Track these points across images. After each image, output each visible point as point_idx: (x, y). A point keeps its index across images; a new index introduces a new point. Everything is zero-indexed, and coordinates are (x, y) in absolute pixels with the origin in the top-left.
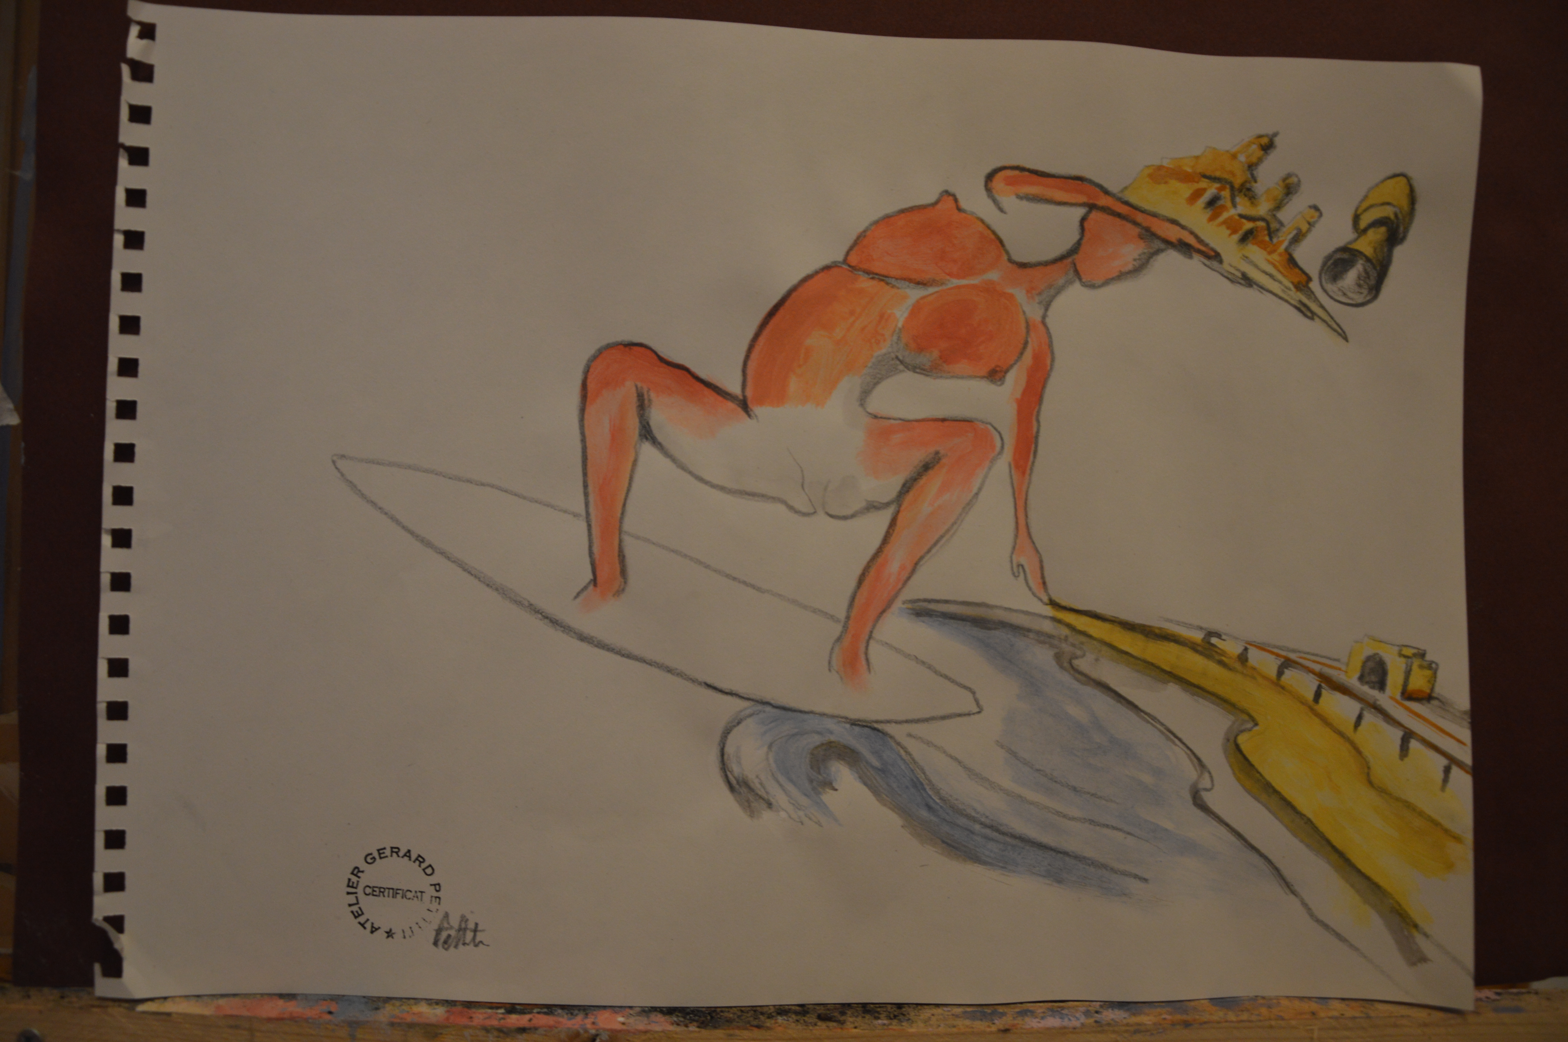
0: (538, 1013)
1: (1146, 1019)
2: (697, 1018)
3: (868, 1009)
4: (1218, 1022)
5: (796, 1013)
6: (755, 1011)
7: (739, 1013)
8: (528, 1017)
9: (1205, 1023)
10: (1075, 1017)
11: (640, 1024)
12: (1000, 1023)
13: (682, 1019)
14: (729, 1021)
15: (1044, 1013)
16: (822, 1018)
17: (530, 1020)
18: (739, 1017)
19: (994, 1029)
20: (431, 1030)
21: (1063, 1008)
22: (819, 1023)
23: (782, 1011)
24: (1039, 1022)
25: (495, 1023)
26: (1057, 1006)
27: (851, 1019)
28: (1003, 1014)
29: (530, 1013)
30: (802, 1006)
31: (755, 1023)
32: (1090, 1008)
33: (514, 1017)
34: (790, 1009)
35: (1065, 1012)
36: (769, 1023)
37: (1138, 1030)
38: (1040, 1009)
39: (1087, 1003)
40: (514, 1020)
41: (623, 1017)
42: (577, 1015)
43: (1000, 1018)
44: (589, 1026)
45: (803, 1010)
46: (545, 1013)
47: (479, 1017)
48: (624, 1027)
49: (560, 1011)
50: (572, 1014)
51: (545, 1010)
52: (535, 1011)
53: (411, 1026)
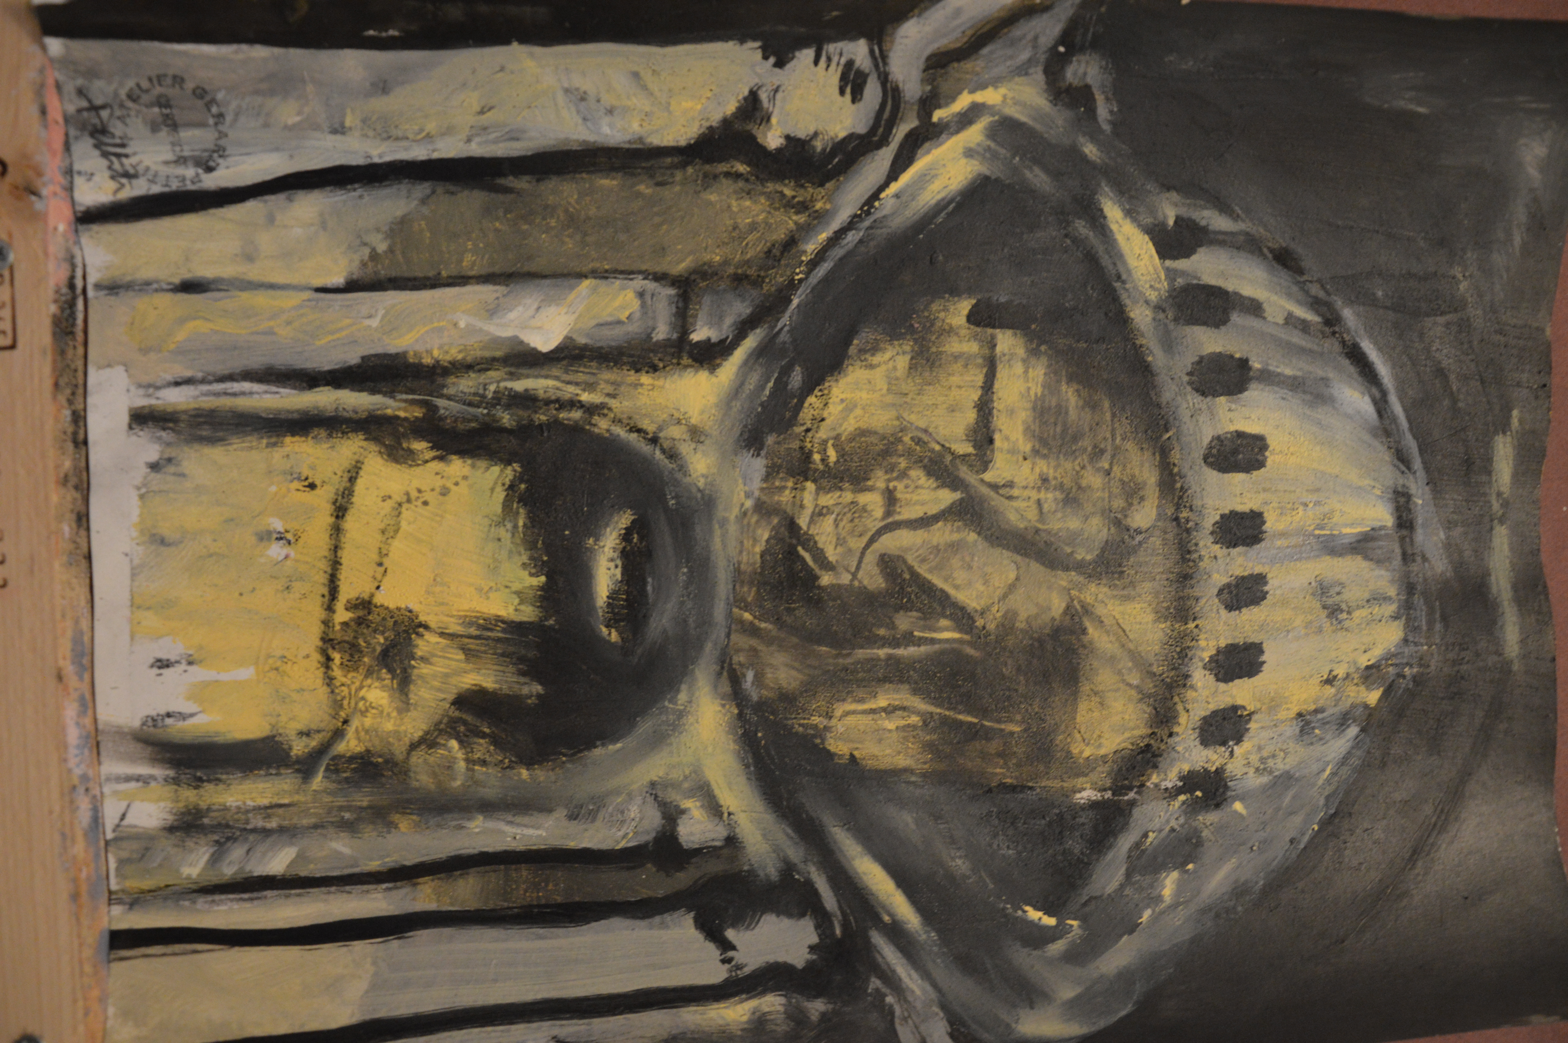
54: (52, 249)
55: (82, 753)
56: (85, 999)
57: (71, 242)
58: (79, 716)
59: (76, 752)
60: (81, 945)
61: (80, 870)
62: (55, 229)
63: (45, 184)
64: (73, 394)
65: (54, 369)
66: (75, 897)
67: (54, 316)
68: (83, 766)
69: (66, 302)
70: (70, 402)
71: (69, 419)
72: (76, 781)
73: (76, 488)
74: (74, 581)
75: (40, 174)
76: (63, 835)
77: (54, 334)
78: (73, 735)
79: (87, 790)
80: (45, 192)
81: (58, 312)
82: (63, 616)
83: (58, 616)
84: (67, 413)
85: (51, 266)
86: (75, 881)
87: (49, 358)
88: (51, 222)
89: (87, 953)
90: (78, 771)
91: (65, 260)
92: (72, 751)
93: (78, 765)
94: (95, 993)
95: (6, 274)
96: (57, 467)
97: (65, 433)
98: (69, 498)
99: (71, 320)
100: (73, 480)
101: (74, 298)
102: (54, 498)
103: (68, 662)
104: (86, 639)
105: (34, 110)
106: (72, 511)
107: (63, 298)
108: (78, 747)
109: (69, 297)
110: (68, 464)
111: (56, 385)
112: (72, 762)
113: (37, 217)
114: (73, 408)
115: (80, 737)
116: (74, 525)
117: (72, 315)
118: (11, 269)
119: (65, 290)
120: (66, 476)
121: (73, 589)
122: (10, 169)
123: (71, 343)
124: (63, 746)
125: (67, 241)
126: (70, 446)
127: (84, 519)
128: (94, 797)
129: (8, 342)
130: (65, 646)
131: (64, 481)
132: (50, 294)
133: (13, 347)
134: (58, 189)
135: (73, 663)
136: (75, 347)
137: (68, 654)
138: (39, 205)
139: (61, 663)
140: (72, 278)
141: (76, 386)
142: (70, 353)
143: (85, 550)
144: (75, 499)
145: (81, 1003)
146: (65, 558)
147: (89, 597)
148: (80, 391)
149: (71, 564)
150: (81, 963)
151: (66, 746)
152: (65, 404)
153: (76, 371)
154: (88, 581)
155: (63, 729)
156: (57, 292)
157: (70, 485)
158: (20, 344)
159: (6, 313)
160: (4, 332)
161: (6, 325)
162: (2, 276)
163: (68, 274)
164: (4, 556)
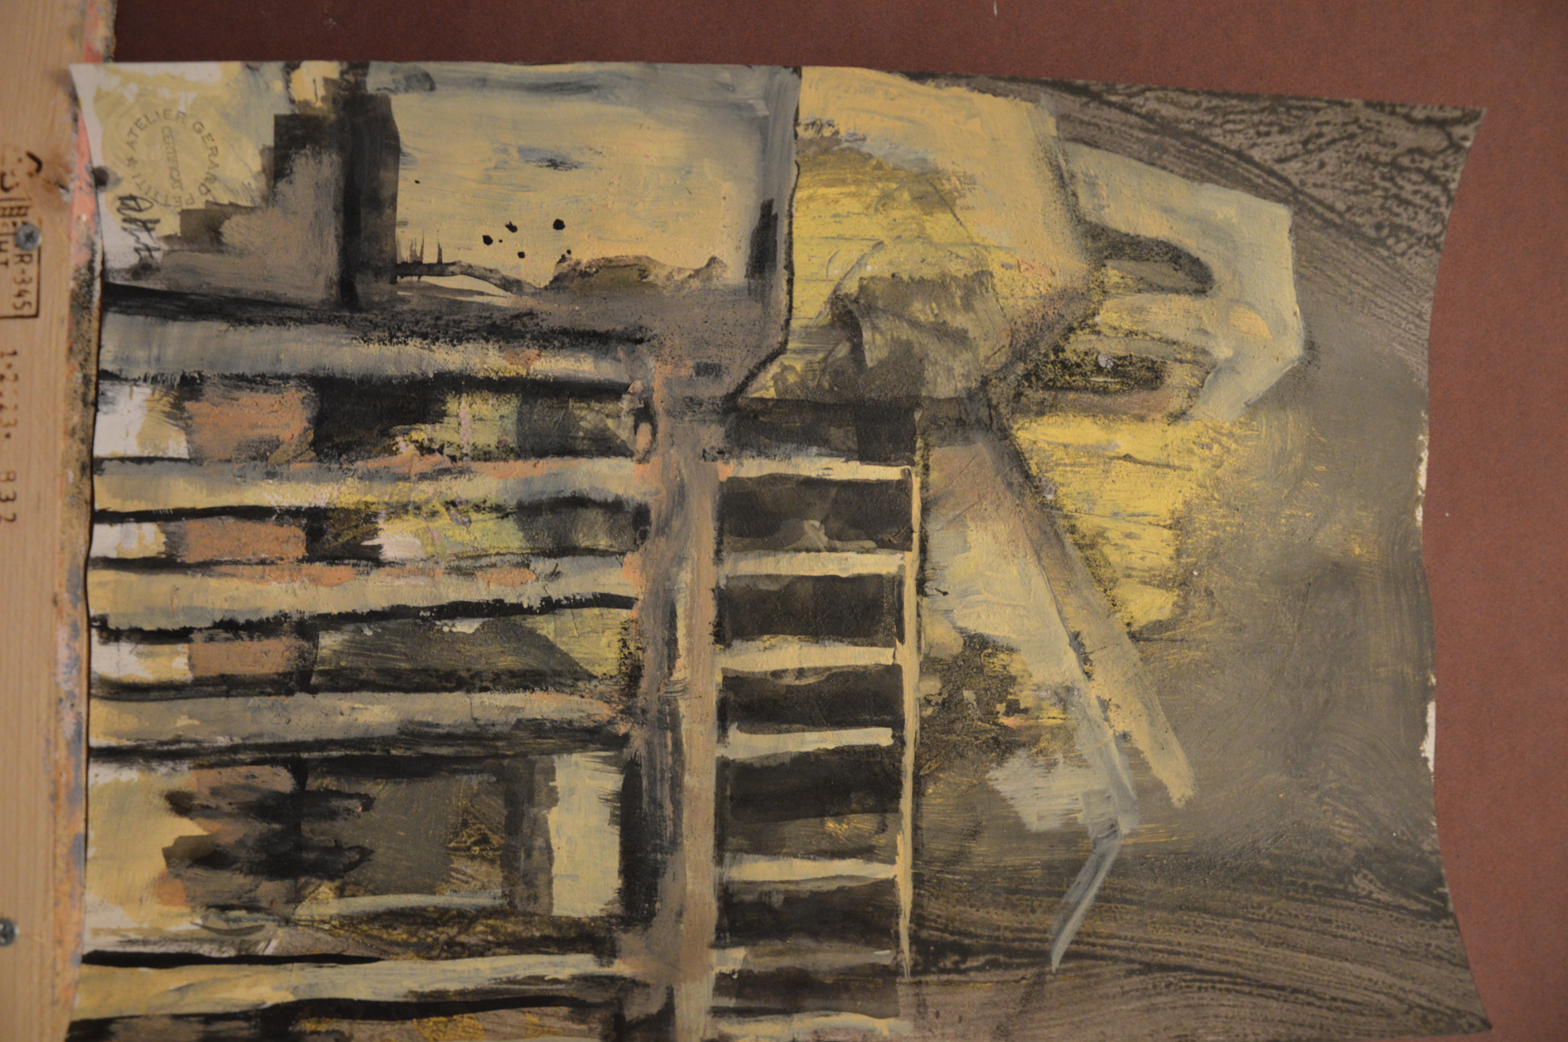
54: (74, 235)
55: (71, 672)
56: (56, 890)
57: (92, 231)
58: (69, 639)
59: (65, 670)
60: (56, 841)
61: (61, 774)
62: (79, 218)
63: (72, 180)
64: (86, 360)
65: (70, 336)
66: (54, 797)
67: (73, 291)
68: (70, 684)
69: (84, 281)
70: (82, 367)
71: (80, 381)
72: (63, 696)
73: (83, 441)
74: (75, 522)
75: (69, 171)
76: (48, 741)
77: (72, 306)
78: (63, 654)
79: (72, 705)
80: (71, 186)
81: (77, 289)
82: (62, 549)
83: (57, 548)
84: (79, 375)
85: (73, 250)
86: (55, 782)
87: (66, 326)
88: (76, 211)
89: (61, 850)
90: (65, 687)
91: (86, 245)
92: (61, 669)
93: (66, 682)
94: (66, 888)
95: (35, 254)
96: (66, 419)
97: (75, 392)
98: (75, 448)
99: (88, 297)
100: (80, 434)
101: (92, 279)
102: (61, 446)
103: (64, 590)
105: (68, 118)
106: (77, 460)
107: (82, 278)
108: (67, 666)
109: (87, 277)
110: (76, 419)
111: (70, 350)
112: (61, 678)
113: (64, 208)
114: (85, 372)
115: (70, 658)
116: (78, 473)
117: (90, 293)
118: (40, 250)
119: (83, 271)
120: (74, 429)
121: (73, 527)
122: (44, 166)
123: (87, 317)
124: (53, 662)
125: (89, 229)
126: (80, 405)
127: (89, 470)
128: (79, 713)
129: (32, 311)
130: (62, 576)
131: (73, 433)
132: (71, 272)
133: (36, 316)
134: (84, 185)
135: (68, 592)
136: (90, 321)
137: (64, 583)
138: (66, 197)
139: (57, 589)
140: (91, 262)
141: (89, 354)
142: (85, 325)
143: (88, 497)
144: (80, 451)
145: (52, 893)
146: (67, 500)
147: (87, 537)
148: (93, 359)
149: (72, 505)
150: (55, 858)
151: (56, 664)
152: (77, 367)
153: (89, 341)
154: (87, 524)
155: (54, 646)
156: (77, 270)
157: (77, 436)
158: (42, 314)
159: (32, 287)
160: (29, 303)
161: (31, 297)
162: (31, 256)
163: (88, 258)
164: (15, 494)
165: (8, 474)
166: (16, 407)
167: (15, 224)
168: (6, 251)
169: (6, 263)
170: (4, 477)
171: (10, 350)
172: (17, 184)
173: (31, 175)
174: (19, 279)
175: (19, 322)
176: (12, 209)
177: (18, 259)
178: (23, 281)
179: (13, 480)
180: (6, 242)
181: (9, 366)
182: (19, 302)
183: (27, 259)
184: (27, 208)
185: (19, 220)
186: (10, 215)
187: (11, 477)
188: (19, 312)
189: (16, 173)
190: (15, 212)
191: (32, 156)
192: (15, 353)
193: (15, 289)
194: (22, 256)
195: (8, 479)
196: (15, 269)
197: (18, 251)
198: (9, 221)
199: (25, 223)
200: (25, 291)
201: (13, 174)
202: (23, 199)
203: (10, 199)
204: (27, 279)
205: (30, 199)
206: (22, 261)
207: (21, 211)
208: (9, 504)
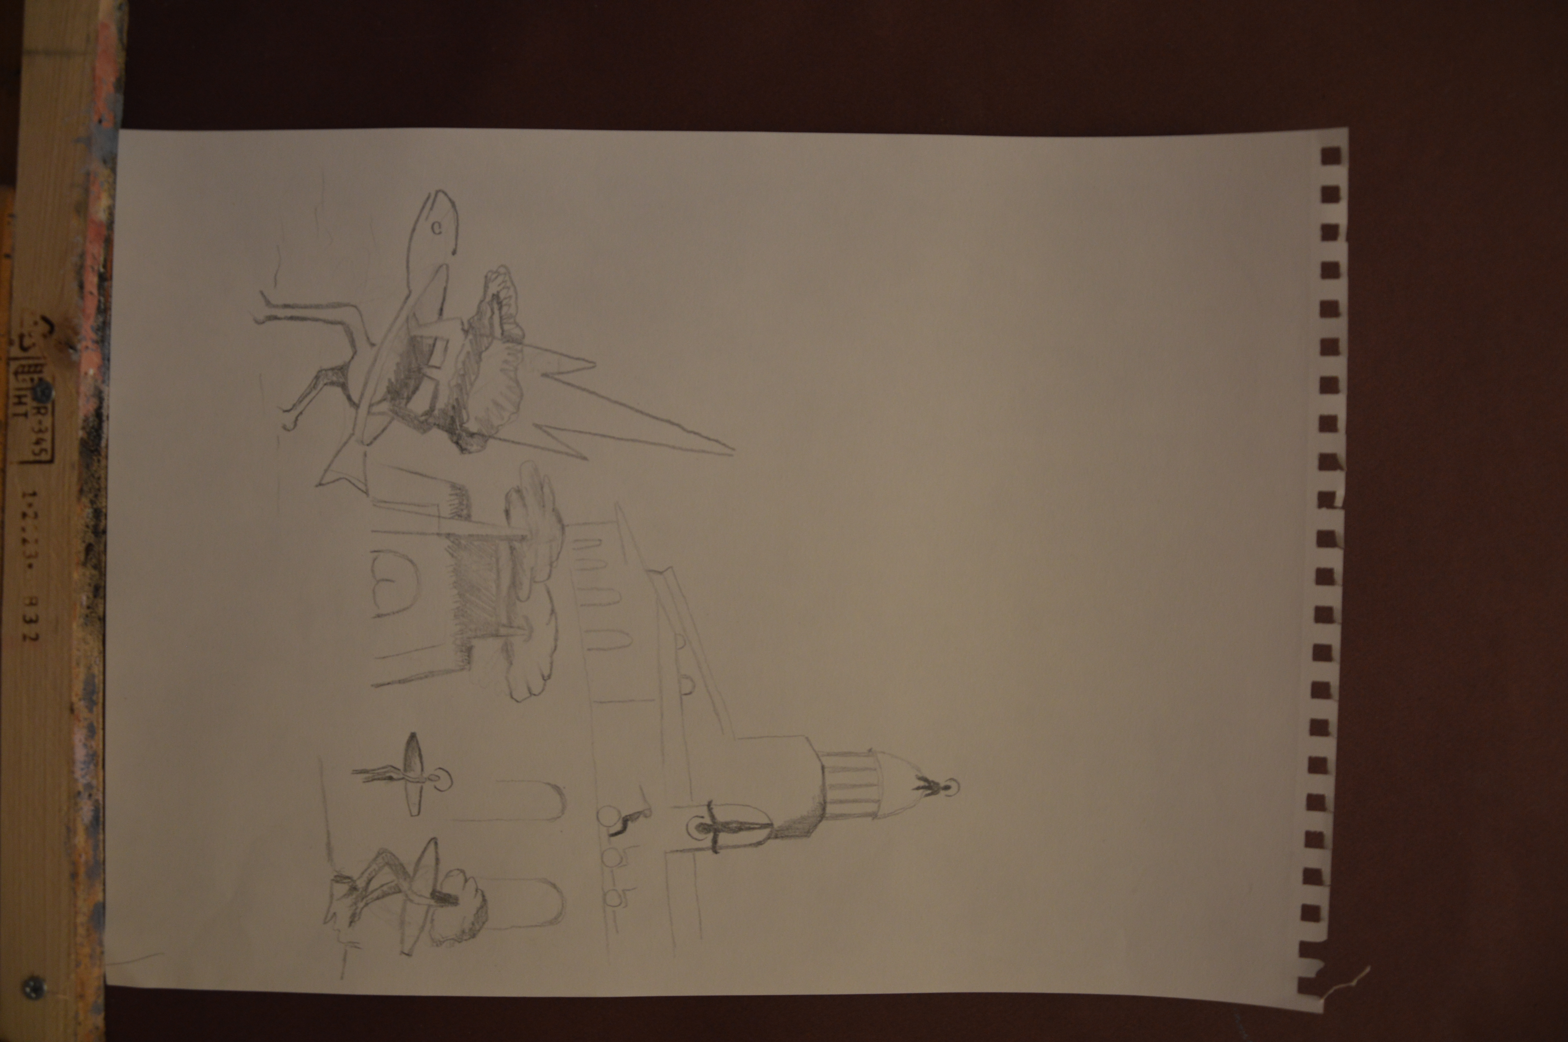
0: (99, 301)
1: (80, 839)
2: (92, 438)
3: (99, 590)
4: (75, 906)
5: (96, 527)
6: (99, 490)
7: (96, 476)
8: (95, 291)
9: (75, 893)
10: (86, 774)
11: (86, 387)
12: (81, 706)
13: (91, 425)
14: (88, 467)
15: (92, 747)
16: (89, 548)
17: (91, 293)
18: (93, 476)
19: (75, 699)
20: (82, 208)
21: (96, 765)
22: (84, 545)
23: (99, 514)
24: (80, 741)
25: (89, 262)
26: (98, 760)
27: (88, 573)
28: (91, 710)
29: (99, 294)
30: (104, 532)
31: (86, 488)
32: (95, 791)
33: (95, 280)
34: (100, 521)
35: (92, 767)
36: (85, 500)
37: (70, 831)
38: (96, 744)
39: (101, 789)
40: (91, 281)
41: (95, 374)
42: (97, 334)
43: (87, 707)
44: (84, 343)
45: (99, 531)
46: (99, 308)
47: (96, 250)
48: (82, 374)
49: (101, 319)
50: (98, 330)
51: (102, 307)
52: (102, 299)
53: (87, 191)
54: (83, 389)
55: (88, 768)
57: (99, 381)
58: (86, 739)
59: (83, 766)
60: (77, 912)
61: (80, 856)
62: (86, 374)
63: (80, 341)
64: (96, 496)
65: (79, 479)
66: (74, 875)
67: (82, 439)
68: (88, 777)
69: (93, 427)
70: (92, 502)
71: (91, 516)
72: (81, 788)
73: (95, 567)
74: (89, 637)
75: (77, 333)
76: (68, 829)
77: (81, 453)
78: (80, 754)
79: (90, 795)
80: (79, 347)
81: (85, 436)
82: (78, 664)
83: (73, 664)
84: (89, 511)
85: (81, 402)
86: (74, 864)
87: (76, 471)
88: (83, 370)
89: (83, 918)
90: (83, 781)
91: (94, 396)
92: (79, 766)
93: (83, 777)
95: (49, 406)
98: (88, 575)
99: (97, 440)
100: (91, 561)
101: (101, 423)
102: (76, 576)
103: (80, 699)
104: (98, 680)
105: (75, 286)
106: (90, 585)
108: (85, 762)
109: (96, 423)
111: (81, 491)
112: (78, 774)
113: (74, 366)
114: (95, 506)
115: (87, 755)
116: (91, 595)
117: (99, 436)
118: (53, 403)
119: (92, 419)
121: (87, 644)
122: (56, 329)
123: (95, 458)
124: (71, 762)
125: (96, 380)
126: (90, 535)
127: (101, 590)
128: (97, 801)
129: (48, 457)
130: (78, 687)
131: (84, 562)
132: (80, 423)
133: (51, 461)
134: (90, 344)
135: (86, 700)
136: (99, 461)
137: (80, 692)
138: (75, 357)
140: (99, 408)
142: (95, 465)
143: (101, 614)
144: (93, 576)
145: (73, 957)
146: (82, 620)
147: (101, 648)
148: (103, 493)
149: (86, 624)
151: (73, 762)
152: (87, 504)
153: (99, 478)
154: (101, 637)
155: (71, 748)
156: (86, 420)
157: (88, 565)
158: (57, 460)
159: (48, 436)
160: (46, 450)
161: (47, 445)
162: (46, 408)
163: (95, 406)
164: (37, 617)
165: (31, 599)
166: (37, 541)
167: (32, 380)
168: (25, 404)
169: (26, 415)
170: (27, 602)
171: (31, 491)
172: (34, 345)
173: (44, 336)
174: (36, 429)
175: (37, 466)
176: (30, 366)
177: (35, 411)
178: (40, 431)
179: (35, 604)
180: (25, 396)
181: (30, 505)
182: (37, 449)
183: (43, 411)
184: (42, 365)
185: (36, 377)
186: (29, 372)
187: (34, 601)
188: (37, 458)
189: (33, 334)
190: (32, 369)
191: (45, 319)
192: (34, 494)
193: (34, 437)
194: (38, 409)
195: (31, 604)
196: (33, 420)
197: (35, 404)
198: (27, 377)
199: (41, 379)
200: (43, 440)
201: (30, 336)
202: (38, 358)
203: (29, 358)
204: (43, 429)
205: (45, 358)
206: (39, 413)
207: (38, 368)
208: (33, 625)
